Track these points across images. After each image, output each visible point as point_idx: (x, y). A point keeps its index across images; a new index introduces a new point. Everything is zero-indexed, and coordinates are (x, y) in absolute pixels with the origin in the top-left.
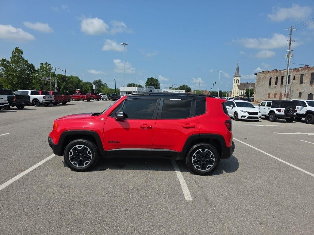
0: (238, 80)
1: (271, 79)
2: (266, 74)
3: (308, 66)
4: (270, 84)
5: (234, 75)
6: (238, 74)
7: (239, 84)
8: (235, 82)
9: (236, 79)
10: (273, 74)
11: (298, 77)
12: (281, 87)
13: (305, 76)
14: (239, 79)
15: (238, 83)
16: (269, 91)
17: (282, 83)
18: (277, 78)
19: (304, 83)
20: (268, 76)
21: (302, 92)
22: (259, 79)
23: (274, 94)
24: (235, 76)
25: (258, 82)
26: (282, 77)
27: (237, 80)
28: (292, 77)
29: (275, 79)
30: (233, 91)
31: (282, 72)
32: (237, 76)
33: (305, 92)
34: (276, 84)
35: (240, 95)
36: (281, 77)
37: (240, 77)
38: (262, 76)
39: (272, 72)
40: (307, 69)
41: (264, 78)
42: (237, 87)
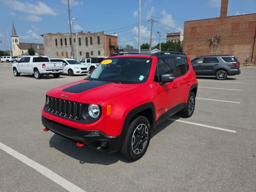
0: (17, 40)
1: (56, 40)
2: (51, 36)
3: (82, 32)
4: (57, 45)
5: (11, 35)
6: (16, 34)
7: (19, 44)
8: (13, 42)
9: (14, 38)
10: (57, 36)
11: (77, 40)
12: (66, 47)
13: (82, 39)
14: (17, 38)
15: (17, 42)
16: (57, 50)
17: (66, 44)
18: (61, 40)
19: (82, 45)
20: (54, 38)
21: (82, 51)
22: (46, 40)
23: (61, 53)
24: (13, 36)
25: (45, 43)
26: (66, 39)
27: (15, 40)
28: (73, 40)
29: (60, 40)
30: (13, 50)
31: (65, 35)
32: (15, 36)
33: (84, 51)
34: (62, 44)
35: (22, 54)
36: (64, 39)
37: (18, 37)
38: (48, 38)
39: (56, 34)
40: (82, 34)
41: (51, 40)
42: (17, 46)
